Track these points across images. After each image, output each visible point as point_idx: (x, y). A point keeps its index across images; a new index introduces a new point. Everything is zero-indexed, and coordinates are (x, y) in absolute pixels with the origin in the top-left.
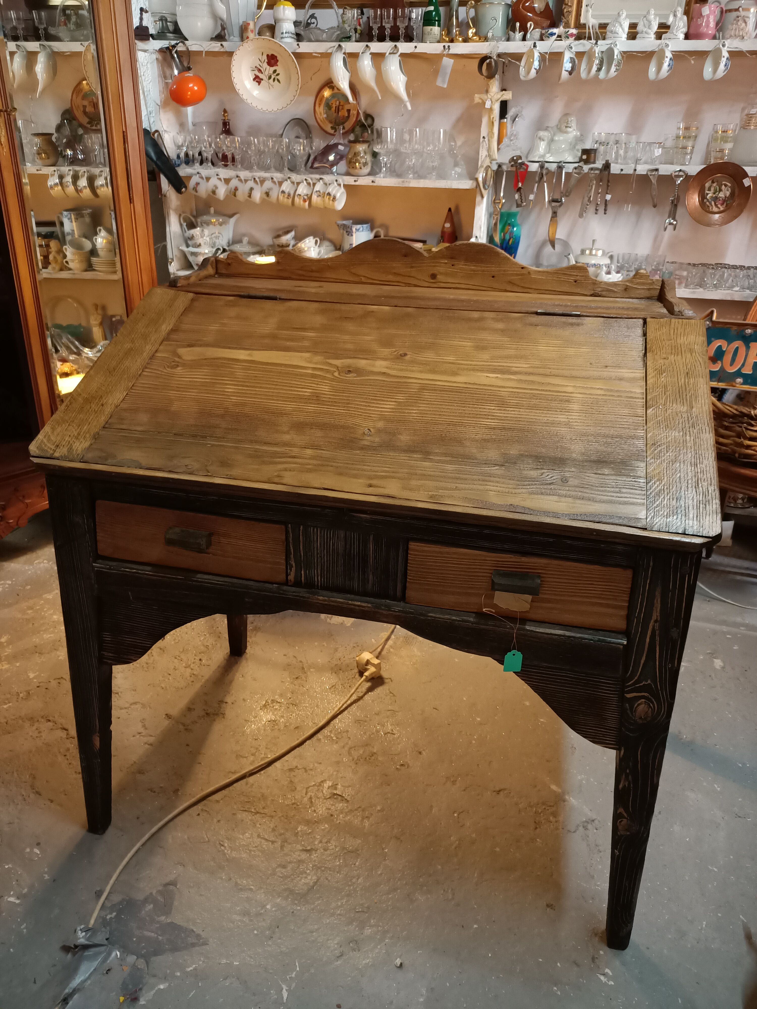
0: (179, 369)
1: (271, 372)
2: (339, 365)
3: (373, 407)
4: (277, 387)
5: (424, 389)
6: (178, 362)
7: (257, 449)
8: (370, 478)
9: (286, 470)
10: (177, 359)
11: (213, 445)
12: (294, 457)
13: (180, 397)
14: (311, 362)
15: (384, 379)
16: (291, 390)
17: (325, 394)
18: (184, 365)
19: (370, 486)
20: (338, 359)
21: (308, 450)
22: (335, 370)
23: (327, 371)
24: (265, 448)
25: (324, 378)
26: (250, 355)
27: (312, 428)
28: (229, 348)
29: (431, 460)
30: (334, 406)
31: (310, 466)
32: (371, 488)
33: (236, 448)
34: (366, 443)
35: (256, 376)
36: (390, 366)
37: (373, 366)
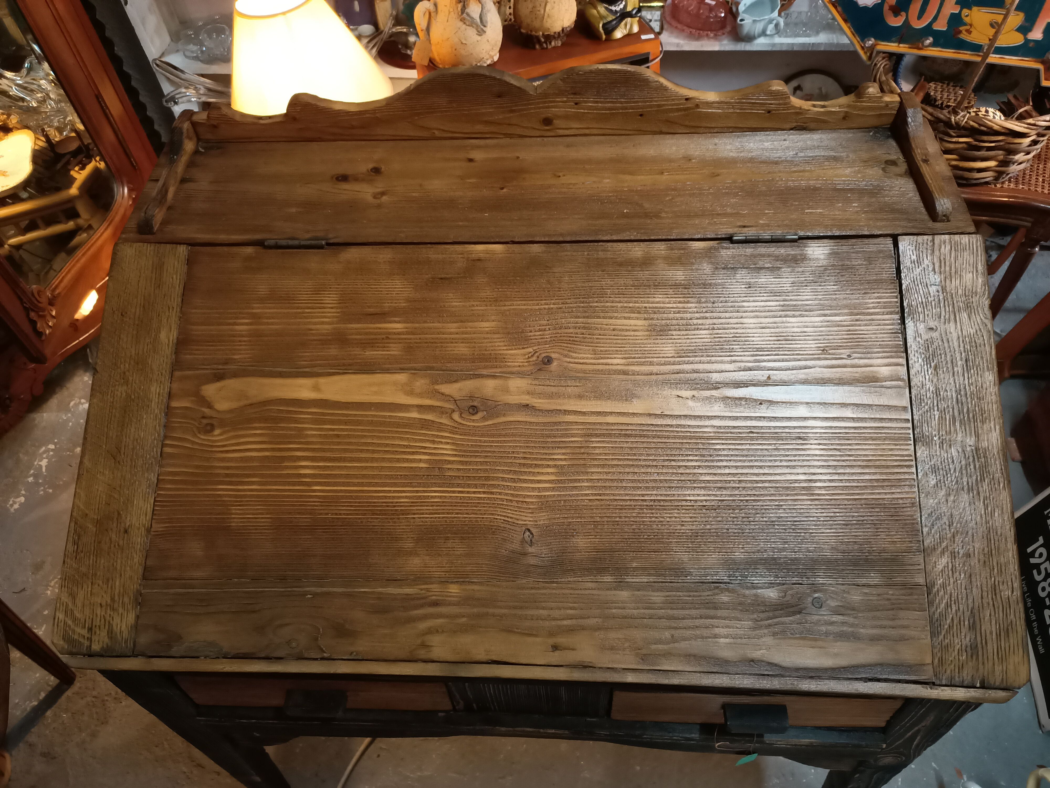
0: (217, 432)
1: (359, 423)
2: (457, 395)
3: (525, 481)
4: (376, 456)
5: (591, 435)
6: (211, 418)
7: (381, 593)
8: (551, 634)
9: (430, 631)
10: (206, 411)
11: (315, 595)
12: (436, 604)
13: (236, 496)
14: (411, 393)
15: (528, 419)
16: (398, 460)
17: (450, 462)
18: (223, 423)
19: (555, 648)
20: (451, 382)
21: (452, 586)
22: (452, 407)
23: (441, 411)
24: (392, 590)
25: (440, 427)
26: (316, 388)
27: (447, 539)
28: (281, 375)
29: (629, 586)
30: (469, 486)
31: (464, 619)
32: (557, 653)
33: (349, 595)
34: (532, 561)
35: (338, 436)
36: (532, 388)
37: (506, 390)
